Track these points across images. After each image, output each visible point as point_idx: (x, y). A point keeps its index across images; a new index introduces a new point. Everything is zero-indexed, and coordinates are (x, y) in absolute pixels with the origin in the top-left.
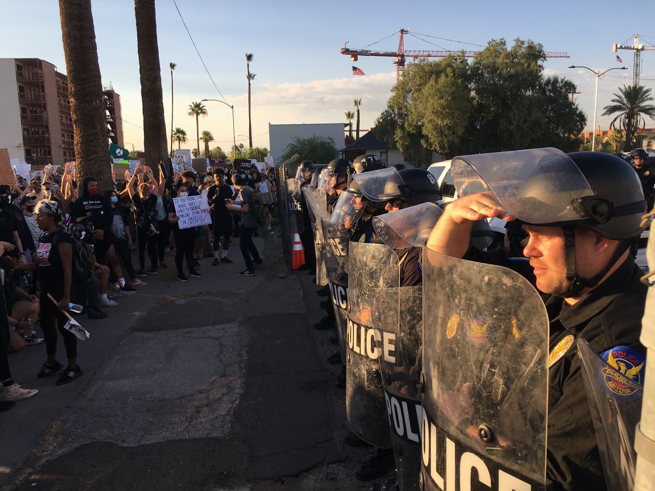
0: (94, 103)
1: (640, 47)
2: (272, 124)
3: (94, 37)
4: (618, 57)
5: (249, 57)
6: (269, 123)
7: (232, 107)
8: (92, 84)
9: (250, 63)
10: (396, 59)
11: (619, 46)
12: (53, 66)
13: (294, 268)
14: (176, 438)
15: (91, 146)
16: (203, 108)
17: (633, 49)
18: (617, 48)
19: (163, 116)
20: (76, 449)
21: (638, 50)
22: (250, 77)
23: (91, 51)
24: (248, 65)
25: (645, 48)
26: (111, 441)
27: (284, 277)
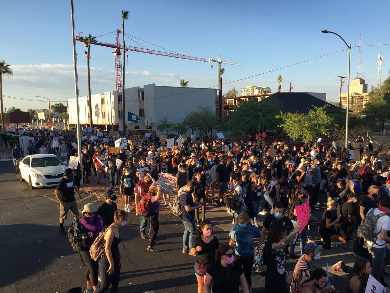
1: (220, 61)
4: (211, 66)
10: (115, 50)
11: (212, 60)
17: (217, 62)
18: (211, 61)
21: (219, 62)
25: (223, 62)
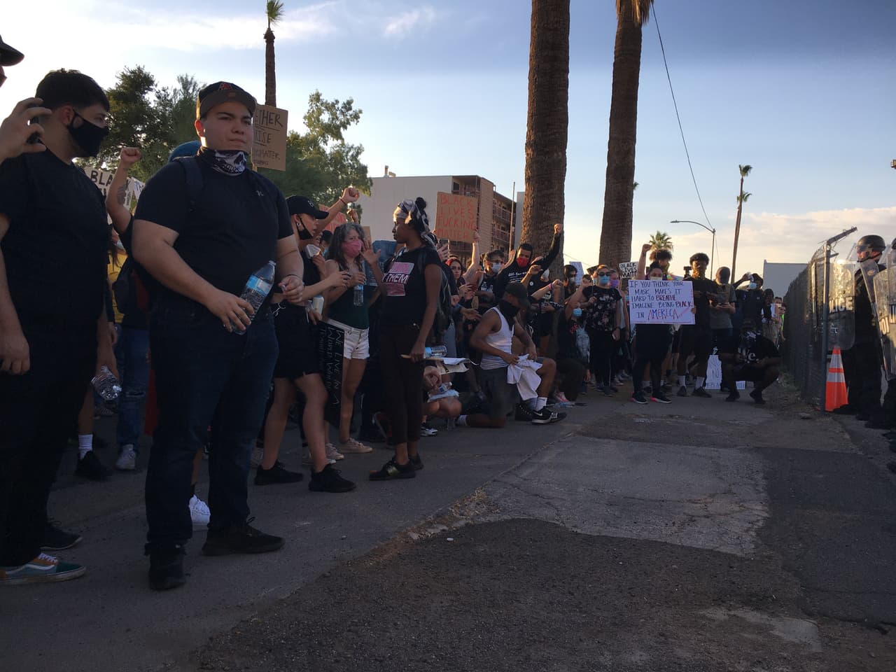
0: (555, 155)
2: (768, 262)
3: (567, 71)
5: (745, 170)
6: (765, 261)
7: (714, 232)
8: (555, 131)
9: (745, 178)
12: (492, 185)
13: (827, 409)
14: (659, 540)
15: (544, 210)
16: (668, 241)
19: (631, 203)
20: (506, 521)
22: (743, 197)
23: (561, 88)
24: (742, 180)
26: (557, 523)
27: (808, 418)
